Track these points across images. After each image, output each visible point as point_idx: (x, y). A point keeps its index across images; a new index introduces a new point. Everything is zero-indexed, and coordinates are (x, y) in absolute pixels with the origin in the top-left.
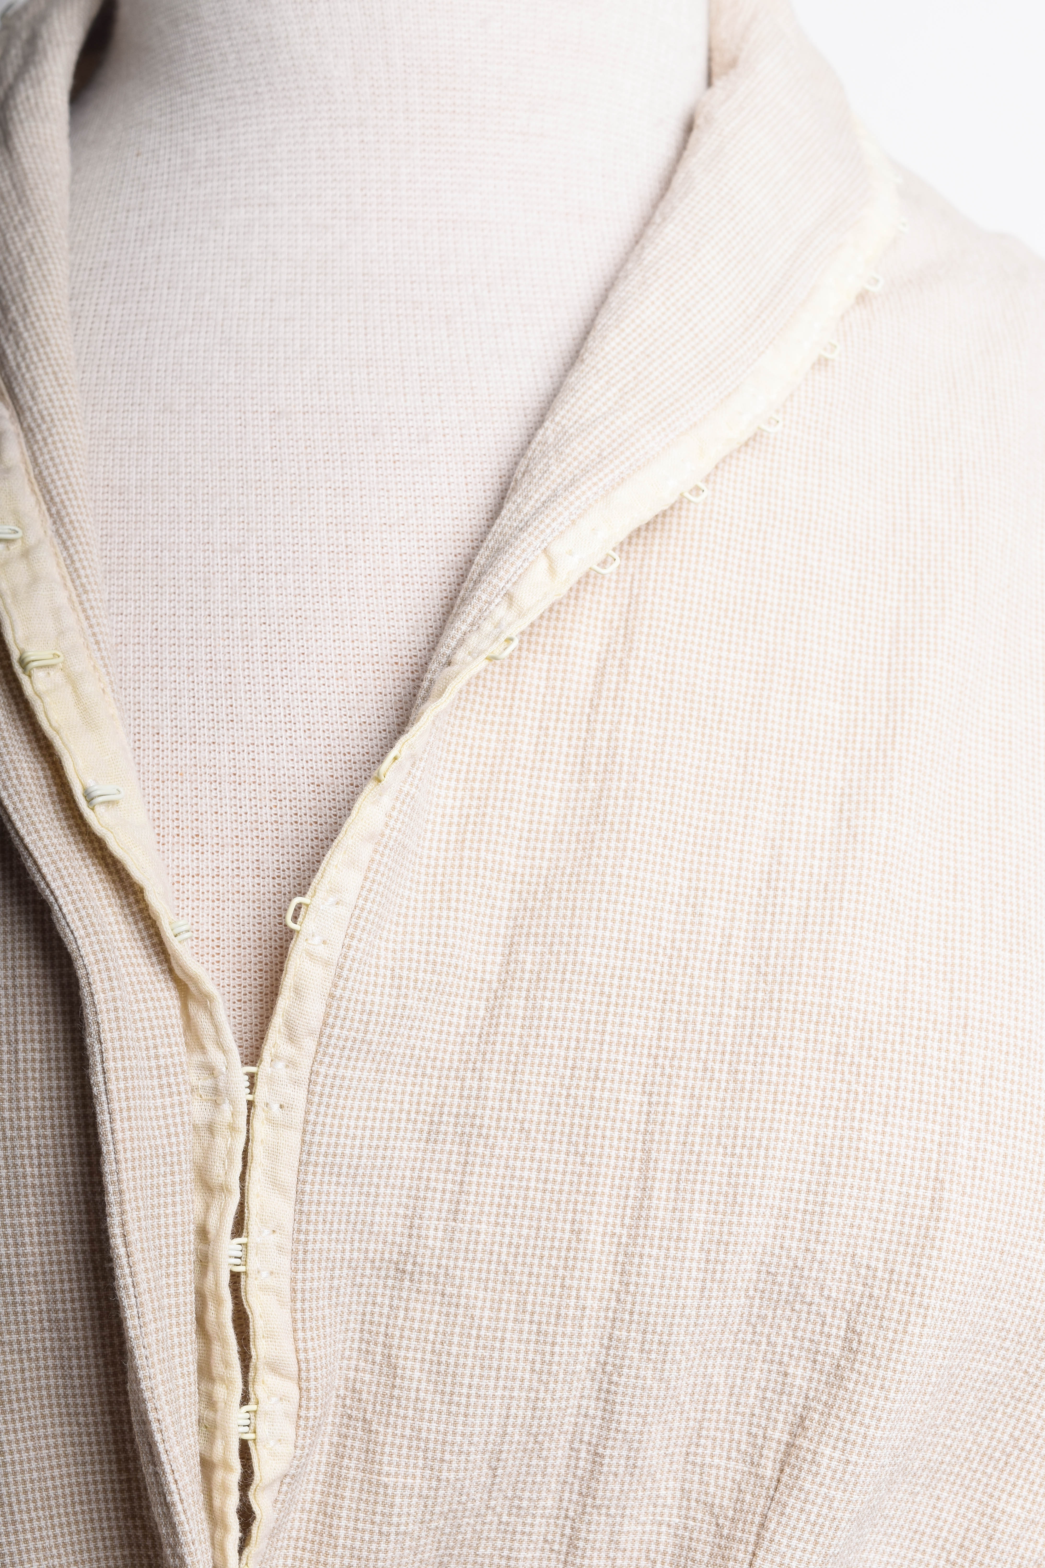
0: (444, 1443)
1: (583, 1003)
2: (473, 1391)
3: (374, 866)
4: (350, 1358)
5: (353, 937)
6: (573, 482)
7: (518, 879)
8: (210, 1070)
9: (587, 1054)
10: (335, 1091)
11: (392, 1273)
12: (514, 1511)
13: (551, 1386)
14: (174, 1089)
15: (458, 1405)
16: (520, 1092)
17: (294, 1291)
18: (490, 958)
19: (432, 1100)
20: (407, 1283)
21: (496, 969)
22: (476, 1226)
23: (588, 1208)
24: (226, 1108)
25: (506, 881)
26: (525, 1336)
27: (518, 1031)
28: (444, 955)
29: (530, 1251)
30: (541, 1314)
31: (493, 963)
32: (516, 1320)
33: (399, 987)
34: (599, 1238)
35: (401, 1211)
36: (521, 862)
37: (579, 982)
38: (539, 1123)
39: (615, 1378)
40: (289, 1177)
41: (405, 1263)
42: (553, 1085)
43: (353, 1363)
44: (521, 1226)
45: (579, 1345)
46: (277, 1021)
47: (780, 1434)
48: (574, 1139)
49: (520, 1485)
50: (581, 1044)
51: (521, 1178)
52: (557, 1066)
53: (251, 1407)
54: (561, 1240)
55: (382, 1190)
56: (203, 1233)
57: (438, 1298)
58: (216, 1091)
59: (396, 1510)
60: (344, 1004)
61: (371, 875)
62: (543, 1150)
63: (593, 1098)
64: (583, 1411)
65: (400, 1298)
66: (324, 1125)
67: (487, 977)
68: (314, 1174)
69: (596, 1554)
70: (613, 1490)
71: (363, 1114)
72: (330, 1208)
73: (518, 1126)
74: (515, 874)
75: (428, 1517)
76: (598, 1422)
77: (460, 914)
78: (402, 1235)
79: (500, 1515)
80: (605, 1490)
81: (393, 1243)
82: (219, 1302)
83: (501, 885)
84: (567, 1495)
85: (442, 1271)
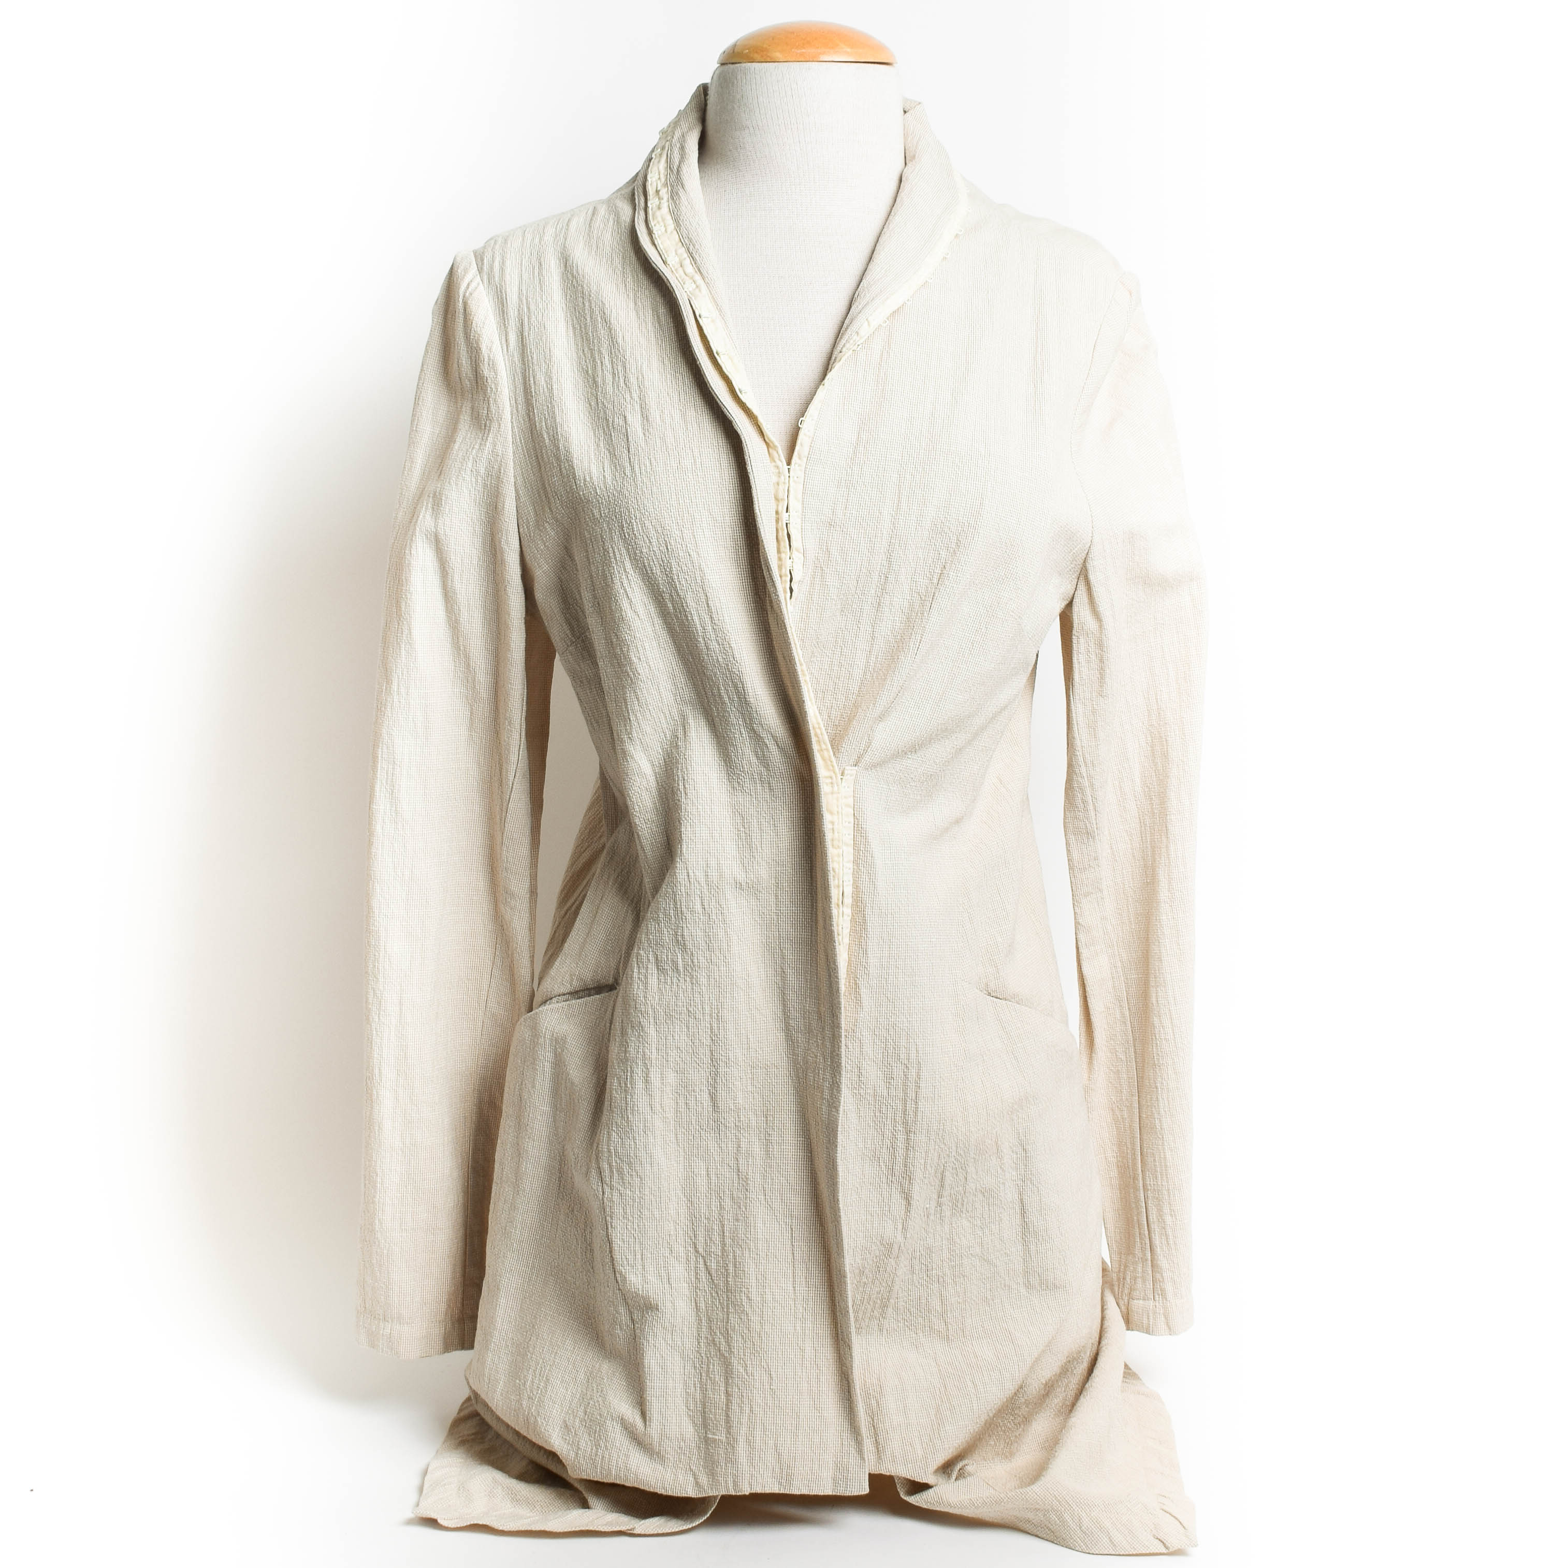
2: (852, 558)
5: (816, 430)
6: (873, 299)
8: (777, 467)
10: (812, 473)
12: (863, 594)
13: (874, 556)
14: (769, 471)
16: (863, 474)
20: (832, 528)
21: (855, 440)
24: (782, 478)
25: (857, 415)
30: (871, 536)
31: (854, 438)
33: (829, 444)
34: (887, 515)
35: (831, 508)
37: (879, 443)
38: (869, 483)
39: (892, 554)
40: (800, 496)
43: (817, 550)
44: (865, 511)
45: (882, 544)
46: (796, 453)
47: (938, 571)
48: (879, 487)
49: (865, 586)
51: (864, 498)
52: (874, 467)
53: (791, 560)
55: (825, 501)
56: (777, 513)
58: (779, 473)
59: (831, 592)
60: (814, 448)
61: (821, 412)
62: (870, 490)
63: (884, 476)
64: (882, 564)
66: (809, 482)
68: (807, 496)
70: (891, 588)
71: (820, 480)
72: (811, 506)
73: (863, 483)
75: (839, 594)
76: (887, 567)
77: (845, 424)
80: (889, 588)
82: (783, 530)
84: (878, 589)
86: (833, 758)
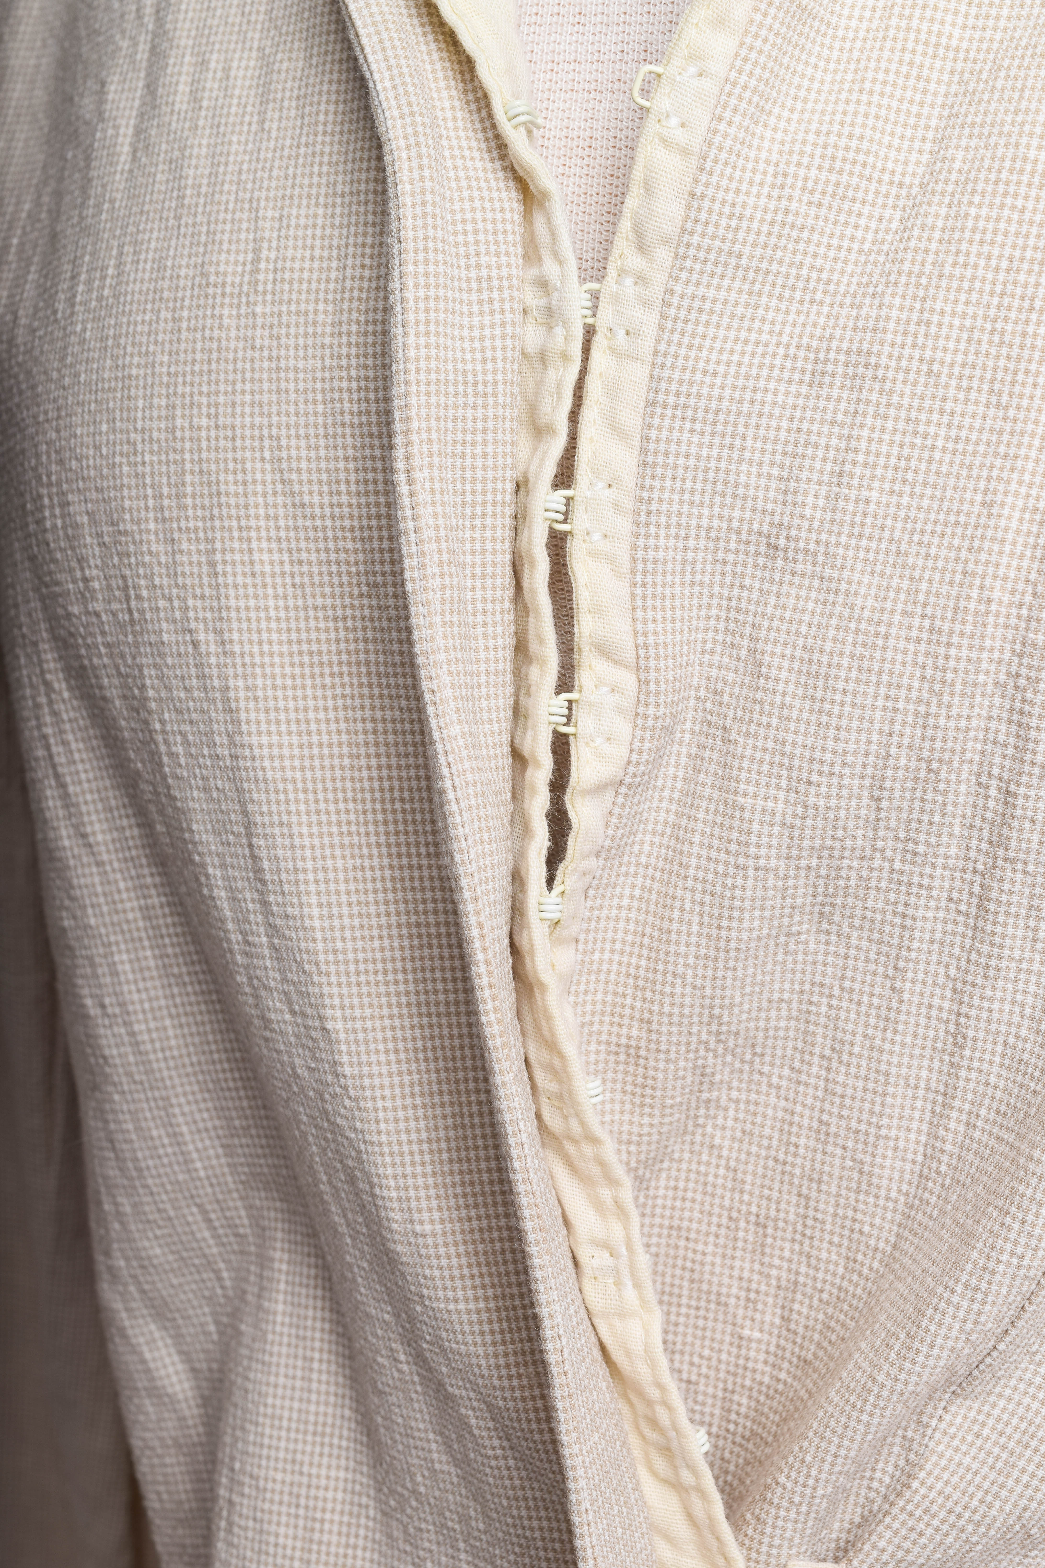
0: (812, 760)
1: (1022, 211)
2: (848, 699)
3: (753, 29)
4: (713, 652)
5: (720, 119)
7: (961, 55)
8: (544, 286)
9: (1022, 277)
10: (693, 316)
11: (763, 549)
12: (909, 857)
13: (946, 698)
14: (497, 306)
15: (830, 714)
16: (928, 324)
17: (634, 560)
18: (914, 156)
19: (818, 332)
20: (780, 562)
21: (920, 170)
22: (865, 493)
23: (1005, 475)
24: (559, 331)
25: (944, 59)
26: (914, 633)
27: (934, 246)
28: (847, 149)
29: (929, 528)
30: (935, 606)
31: (918, 163)
32: (904, 613)
33: (782, 187)
34: (1017, 514)
35: (775, 472)
36: (968, 33)
37: (1019, 183)
38: (952, 365)
39: (1029, 695)
40: (632, 420)
41: (777, 536)
42: (975, 317)
43: (717, 658)
44: (922, 496)
45: (982, 649)
46: (625, 225)
48: (997, 387)
49: (914, 825)
50: (1015, 264)
51: (925, 436)
52: (981, 292)
53: (571, 694)
54: (968, 515)
55: (749, 443)
57: (816, 583)
58: (549, 311)
59: (754, 839)
60: (706, 204)
61: (748, 40)
62: (956, 401)
63: (1024, 335)
64: (991, 736)
65: (772, 580)
66: (676, 356)
67: (907, 180)
68: (662, 417)
69: (1011, 921)
70: (1029, 841)
71: (728, 346)
72: (681, 461)
73: (925, 368)
74: (957, 50)
75: (795, 852)
76: (1010, 751)
77: (875, 98)
78: (775, 501)
79: (892, 861)
80: (1020, 841)
81: (764, 511)
83: (938, 64)
84: (974, 843)
85: (822, 549)
86: (725, 1529)
